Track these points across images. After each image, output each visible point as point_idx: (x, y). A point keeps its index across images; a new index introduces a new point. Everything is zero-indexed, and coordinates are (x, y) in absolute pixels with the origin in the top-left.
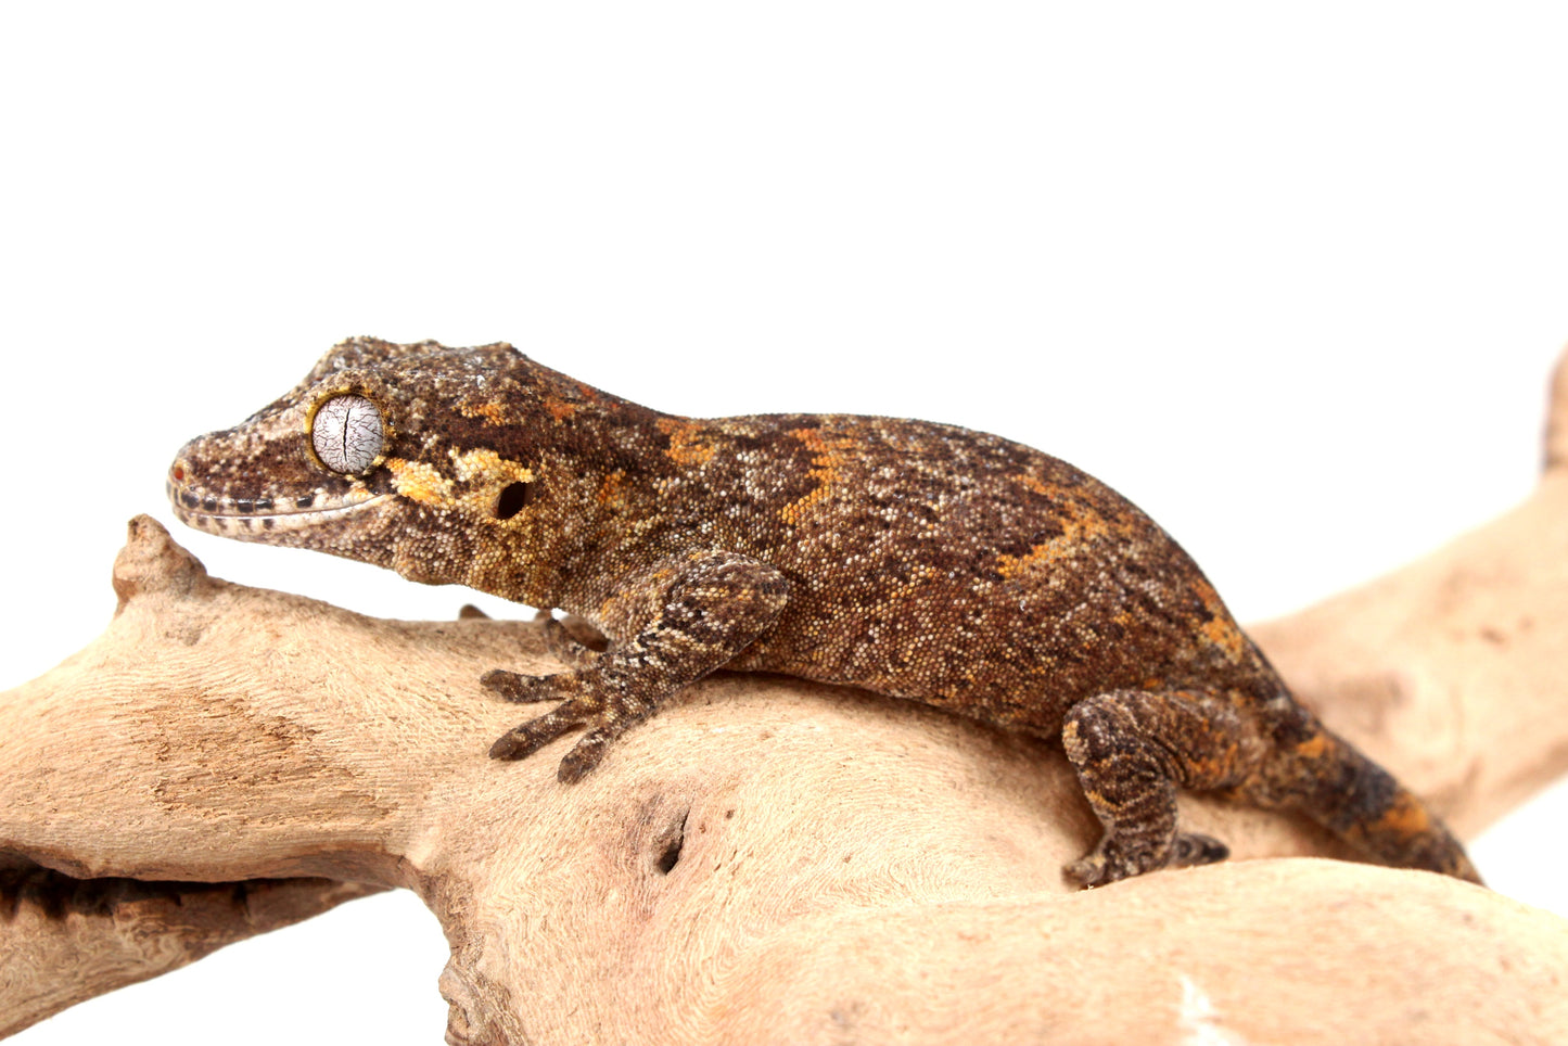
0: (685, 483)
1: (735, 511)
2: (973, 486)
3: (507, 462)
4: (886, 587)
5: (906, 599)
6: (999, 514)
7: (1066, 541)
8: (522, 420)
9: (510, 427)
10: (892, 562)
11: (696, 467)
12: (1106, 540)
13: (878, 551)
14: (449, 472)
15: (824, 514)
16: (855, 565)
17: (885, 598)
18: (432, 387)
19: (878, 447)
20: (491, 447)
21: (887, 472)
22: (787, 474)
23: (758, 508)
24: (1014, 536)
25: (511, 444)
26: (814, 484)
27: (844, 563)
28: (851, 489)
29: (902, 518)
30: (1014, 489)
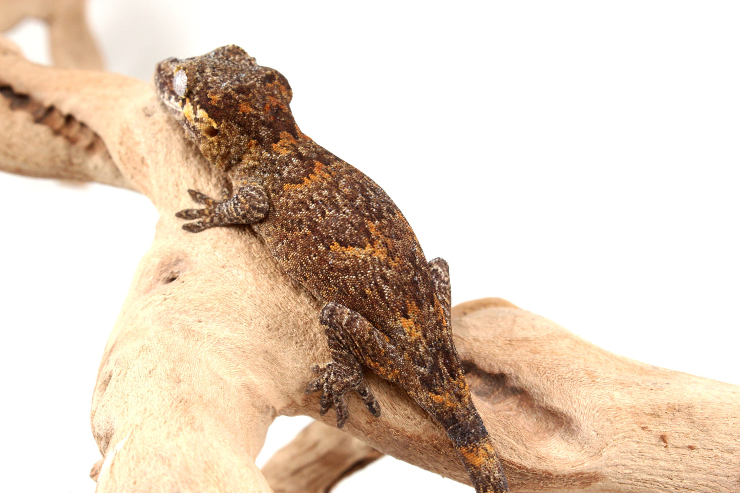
1: (276, 176)
3: (210, 118)
4: (294, 229)
5: (297, 236)
6: (347, 228)
8: (222, 106)
9: (216, 107)
10: (300, 222)
11: (278, 154)
13: (299, 215)
14: (195, 113)
15: (295, 194)
16: (290, 215)
17: (292, 232)
20: (207, 111)
23: (282, 179)
26: (301, 182)
27: (288, 213)
28: (309, 191)
29: (315, 210)
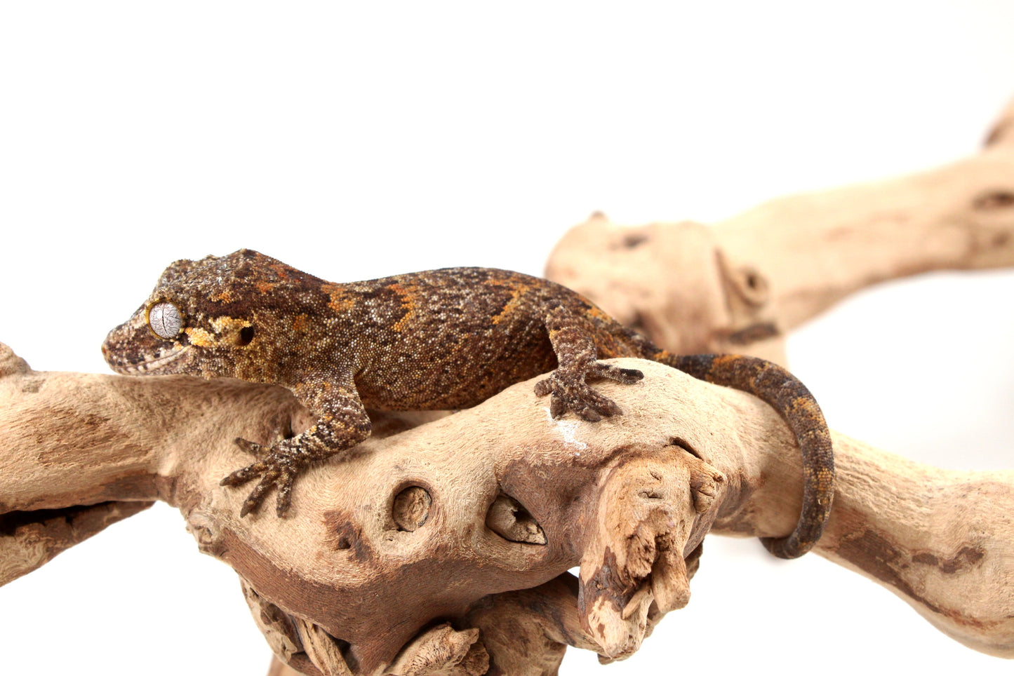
0: (341, 321)
1: (369, 331)
2: (471, 293)
3: (236, 320)
4: (450, 348)
5: (460, 351)
6: (485, 300)
7: (515, 300)
8: (240, 297)
9: (235, 303)
10: (449, 336)
11: (345, 312)
12: (529, 292)
13: (442, 334)
14: (211, 330)
15: (414, 324)
16: (433, 342)
17: (450, 353)
18: (197, 290)
19: (427, 287)
20: (226, 314)
21: (435, 298)
22: (392, 308)
23: (382, 327)
24: (495, 307)
25: (235, 310)
26: (406, 311)
27: (428, 343)
28: (423, 309)
29: (448, 316)
30: (487, 287)
